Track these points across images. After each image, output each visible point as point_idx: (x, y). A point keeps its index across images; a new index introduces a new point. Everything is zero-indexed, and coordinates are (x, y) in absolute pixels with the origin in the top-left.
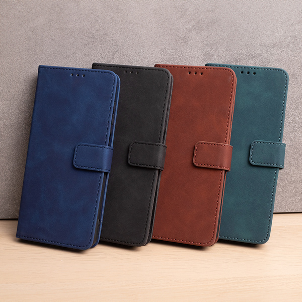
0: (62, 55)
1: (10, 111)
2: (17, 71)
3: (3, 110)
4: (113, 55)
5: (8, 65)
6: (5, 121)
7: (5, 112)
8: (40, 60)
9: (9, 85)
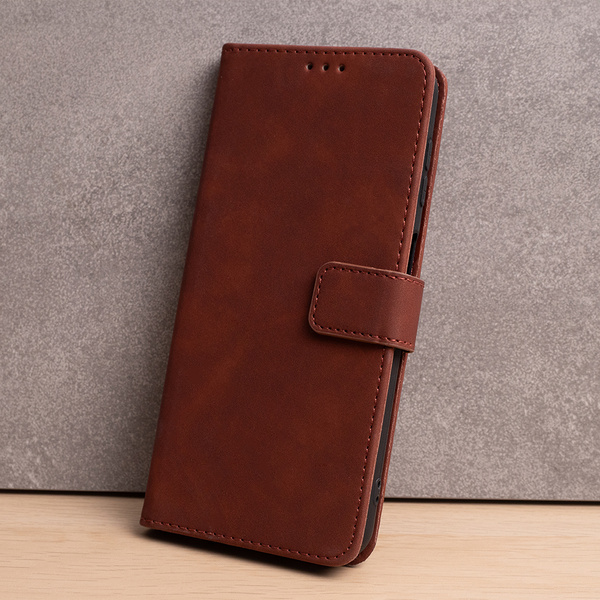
0: (181, 29)
1: (29, 182)
2: (54, 71)
3: (9, 177)
4: (324, 35)
5: (30, 52)
6: (12, 208)
7: (12, 185)
8: (120, 41)
9: (30, 110)
